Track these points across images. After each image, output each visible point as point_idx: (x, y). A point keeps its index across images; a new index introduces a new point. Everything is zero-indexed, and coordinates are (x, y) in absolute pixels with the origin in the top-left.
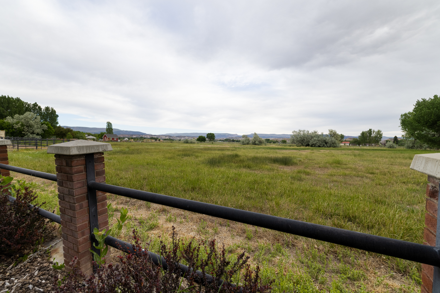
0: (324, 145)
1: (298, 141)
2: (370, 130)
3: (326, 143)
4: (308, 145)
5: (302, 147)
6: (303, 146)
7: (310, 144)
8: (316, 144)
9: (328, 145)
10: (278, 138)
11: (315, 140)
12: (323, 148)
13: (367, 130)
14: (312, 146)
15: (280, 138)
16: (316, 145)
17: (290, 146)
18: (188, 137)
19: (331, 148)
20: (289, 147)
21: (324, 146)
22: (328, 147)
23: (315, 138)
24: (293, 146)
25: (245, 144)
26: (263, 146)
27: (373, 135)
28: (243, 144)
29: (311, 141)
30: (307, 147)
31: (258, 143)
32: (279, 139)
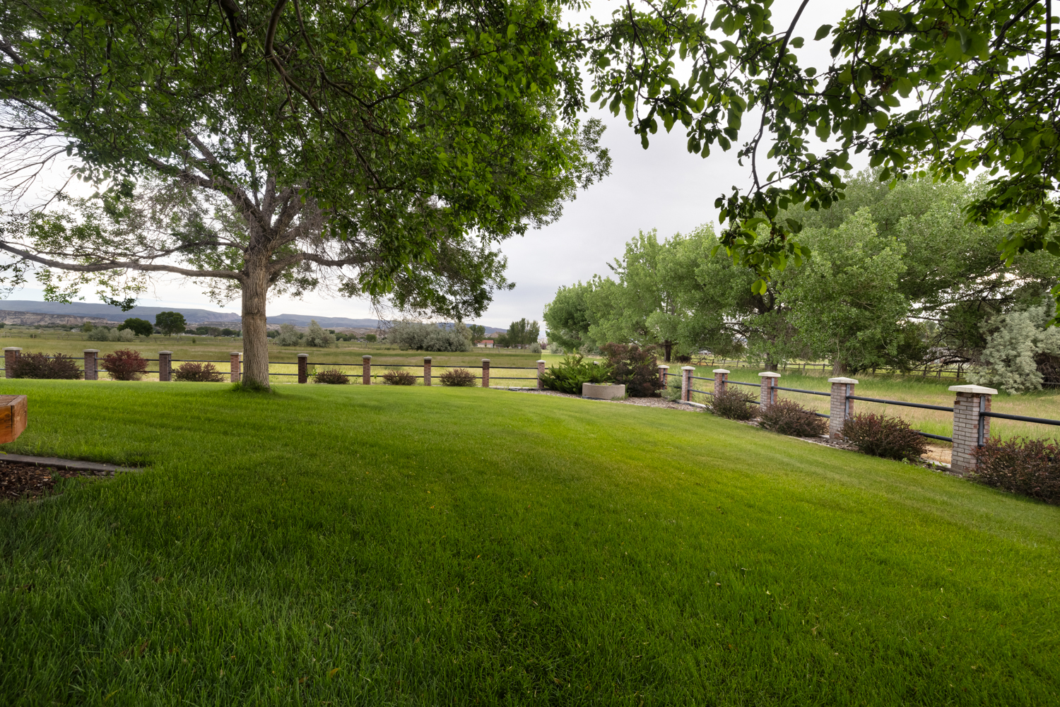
0: (446, 348)
1: (403, 340)
2: (523, 320)
3: (450, 344)
4: (420, 348)
5: (410, 352)
6: (412, 349)
7: (424, 345)
8: (434, 345)
9: (454, 348)
10: (355, 328)
11: (432, 339)
12: (446, 353)
13: (519, 320)
14: (427, 350)
15: (359, 328)
16: (435, 348)
17: (388, 349)
18: (39, 317)
19: (458, 353)
20: (386, 352)
21: (446, 350)
22: (452, 351)
23: (432, 336)
24: (394, 349)
25: (289, 345)
26: (332, 349)
27: (528, 328)
28: (284, 345)
29: (425, 340)
30: (419, 352)
31: (321, 342)
32: (356, 331)
